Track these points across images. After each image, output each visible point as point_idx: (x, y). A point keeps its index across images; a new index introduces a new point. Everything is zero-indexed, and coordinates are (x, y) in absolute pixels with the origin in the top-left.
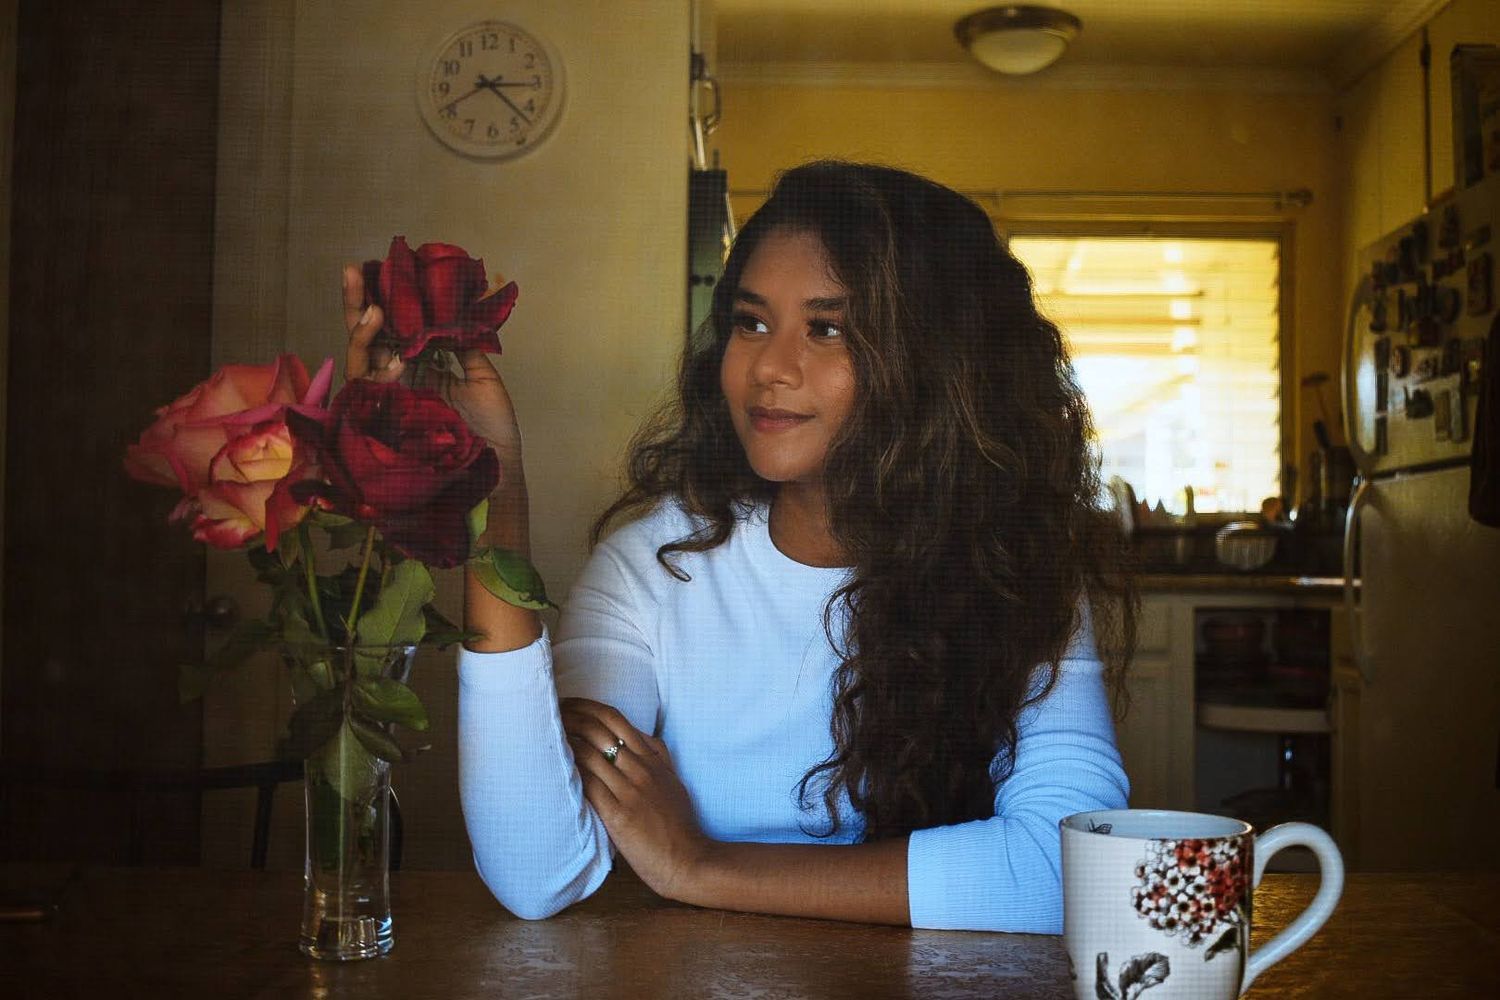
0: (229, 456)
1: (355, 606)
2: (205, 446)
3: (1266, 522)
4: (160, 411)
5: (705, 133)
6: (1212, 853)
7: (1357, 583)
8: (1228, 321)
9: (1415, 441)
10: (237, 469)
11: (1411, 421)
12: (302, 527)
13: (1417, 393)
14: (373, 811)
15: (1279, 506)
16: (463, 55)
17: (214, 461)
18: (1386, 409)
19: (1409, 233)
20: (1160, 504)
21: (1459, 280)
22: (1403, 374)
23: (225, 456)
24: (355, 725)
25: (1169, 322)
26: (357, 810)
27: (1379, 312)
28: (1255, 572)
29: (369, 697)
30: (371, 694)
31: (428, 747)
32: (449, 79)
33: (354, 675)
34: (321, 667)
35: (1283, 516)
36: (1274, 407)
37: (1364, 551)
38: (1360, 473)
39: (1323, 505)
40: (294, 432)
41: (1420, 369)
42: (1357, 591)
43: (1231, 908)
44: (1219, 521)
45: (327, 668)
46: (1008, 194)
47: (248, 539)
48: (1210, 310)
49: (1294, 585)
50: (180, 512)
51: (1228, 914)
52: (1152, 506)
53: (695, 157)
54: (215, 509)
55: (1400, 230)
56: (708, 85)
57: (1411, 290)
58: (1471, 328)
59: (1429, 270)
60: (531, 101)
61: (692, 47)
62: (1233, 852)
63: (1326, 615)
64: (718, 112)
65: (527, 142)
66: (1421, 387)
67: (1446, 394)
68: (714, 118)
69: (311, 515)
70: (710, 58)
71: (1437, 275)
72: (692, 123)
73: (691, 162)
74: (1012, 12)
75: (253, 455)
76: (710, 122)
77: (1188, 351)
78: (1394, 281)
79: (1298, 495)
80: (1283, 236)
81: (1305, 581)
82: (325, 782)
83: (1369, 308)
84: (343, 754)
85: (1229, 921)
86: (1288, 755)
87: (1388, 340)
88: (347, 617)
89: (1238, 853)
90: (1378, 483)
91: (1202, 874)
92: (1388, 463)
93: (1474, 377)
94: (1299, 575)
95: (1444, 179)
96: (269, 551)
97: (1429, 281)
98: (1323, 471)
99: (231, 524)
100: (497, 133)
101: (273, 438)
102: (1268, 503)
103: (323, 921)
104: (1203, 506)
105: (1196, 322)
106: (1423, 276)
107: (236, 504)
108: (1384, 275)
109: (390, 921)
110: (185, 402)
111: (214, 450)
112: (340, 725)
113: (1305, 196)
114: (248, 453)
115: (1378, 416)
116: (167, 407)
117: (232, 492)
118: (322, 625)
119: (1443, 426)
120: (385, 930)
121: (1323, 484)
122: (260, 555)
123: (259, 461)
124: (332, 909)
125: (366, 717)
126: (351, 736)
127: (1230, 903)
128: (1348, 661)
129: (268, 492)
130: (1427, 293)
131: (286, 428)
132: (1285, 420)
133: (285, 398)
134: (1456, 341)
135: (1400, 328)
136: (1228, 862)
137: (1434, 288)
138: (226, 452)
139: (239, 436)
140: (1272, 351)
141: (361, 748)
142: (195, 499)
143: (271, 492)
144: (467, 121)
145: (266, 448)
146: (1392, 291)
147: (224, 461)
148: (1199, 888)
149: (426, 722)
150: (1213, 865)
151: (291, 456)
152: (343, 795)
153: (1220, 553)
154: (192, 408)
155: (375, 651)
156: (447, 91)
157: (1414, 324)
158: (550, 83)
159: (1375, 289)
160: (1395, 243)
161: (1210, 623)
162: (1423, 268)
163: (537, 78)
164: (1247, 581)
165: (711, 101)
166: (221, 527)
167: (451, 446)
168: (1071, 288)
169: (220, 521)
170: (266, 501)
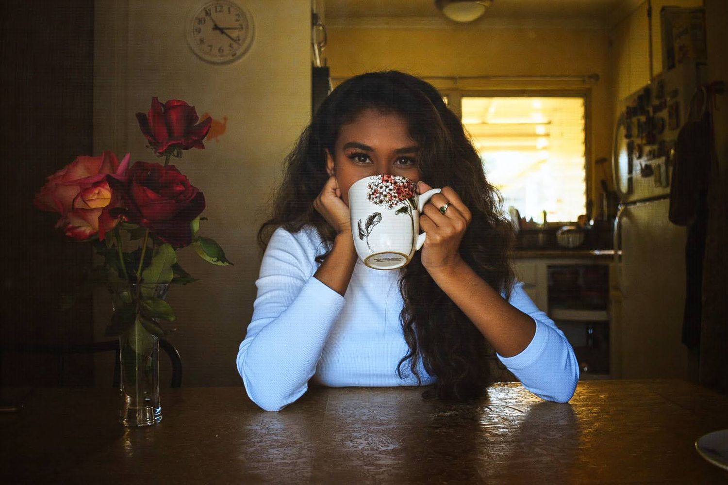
0: (81, 197)
1: (141, 266)
2: (71, 193)
3: (579, 226)
4: (50, 178)
5: (320, 50)
7: (620, 253)
8: (562, 134)
9: (646, 187)
10: (84, 201)
11: (644, 179)
12: (116, 229)
13: (646, 166)
14: (151, 358)
15: (585, 218)
16: (206, 15)
17: (75, 199)
18: (632, 173)
19: (642, 92)
20: (532, 219)
21: (664, 114)
22: (640, 157)
24: (142, 319)
25: (535, 135)
26: (144, 358)
27: (629, 129)
28: (575, 249)
29: (148, 307)
30: (149, 305)
31: (176, 329)
32: (201, 26)
33: (141, 297)
34: (126, 293)
35: (587, 223)
36: (583, 174)
37: (623, 238)
38: (621, 202)
39: (605, 218)
40: (111, 186)
41: (647, 155)
42: (620, 256)
44: (558, 226)
45: (128, 293)
46: (461, 78)
47: (91, 235)
48: (554, 130)
49: (592, 255)
50: (59, 224)
52: (528, 219)
53: (314, 61)
54: (75, 222)
55: (638, 91)
56: (321, 28)
57: (643, 119)
58: (670, 136)
59: (651, 110)
60: (239, 36)
61: (312, 10)
63: (606, 268)
64: (325, 41)
65: (238, 55)
66: (648, 163)
67: (659, 166)
68: (324, 43)
69: (120, 224)
70: (322, 15)
71: (655, 112)
72: (313, 45)
73: (313, 64)
75: (93, 197)
76: (322, 45)
77: (545, 148)
78: (635, 115)
79: (594, 213)
80: (586, 96)
81: (597, 252)
82: (129, 346)
83: (624, 128)
84: (137, 333)
86: (590, 331)
87: (633, 142)
88: (137, 270)
90: (630, 207)
92: (633, 198)
93: (671, 157)
94: (595, 249)
95: (658, 68)
96: (101, 240)
97: (651, 114)
98: (605, 203)
99: (83, 229)
100: (223, 51)
101: (102, 189)
102: (580, 217)
103: (129, 409)
104: (551, 219)
105: (547, 135)
106: (648, 112)
107: (84, 219)
108: (631, 112)
109: (160, 408)
110: (61, 173)
111: (74, 195)
112: (135, 319)
113: (596, 77)
114: (91, 196)
115: (630, 176)
116: (53, 176)
117: (83, 213)
118: (126, 275)
119: (658, 181)
120: (158, 413)
121: (605, 209)
122: (95, 241)
123: (95, 199)
125: (146, 317)
126: (140, 325)
128: (617, 288)
129: (99, 213)
130: (650, 121)
131: (108, 185)
132: (588, 179)
133: (107, 171)
134: (663, 141)
135: (638, 136)
137: (653, 118)
139: (86, 188)
140: (582, 148)
141: (144, 330)
142: (67, 218)
143: (101, 213)
144: (209, 46)
145: (98, 193)
146: (634, 120)
147: (79, 199)
149: (174, 317)
151: (110, 197)
152: (137, 352)
153: (559, 240)
154: (64, 176)
155: (150, 286)
156: (200, 32)
157: (644, 135)
158: (247, 27)
159: (627, 118)
160: (636, 97)
161: (554, 273)
162: (649, 109)
163: (241, 25)
164: (571, 253)
165: (322, 35)
166: (78, 230)
167: (183, 191)
168: (491, 121)
169: (77, 227)
170: (99, 218)
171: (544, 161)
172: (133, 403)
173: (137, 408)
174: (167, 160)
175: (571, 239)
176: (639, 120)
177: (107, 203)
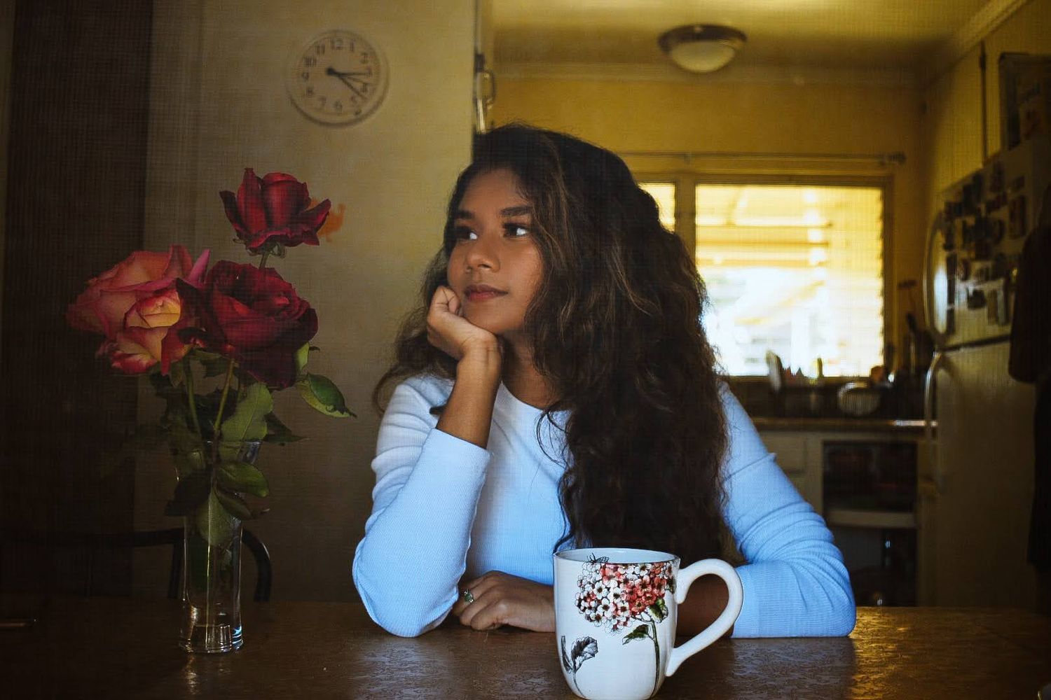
0: (137, 311)
1: (220, 413)
2: (120, 305)
3: (873, 383)
4: (92, 282)
5: (485, 109)
6: (625, 573)
7: (934, 424)
8: (848, 244)
9: (975, 324)
10: (141, 317)
11: (972, 312)
12: (186, 360)
13: (975, 292)
14: (230, 553)
15: (882, 371)
17: (127, 314)
18: (954, 302)
19: (970, 181)
20: (800, 370)
21: (1003, 214)
22: (965, 279)
23: (135, 311)
24: (219, 494)
25: (807, 244)
26: (219, 552)
27: (949, 236)
28: (865, 417)
29: (228, 474)
30: (232, 473)
32: (309, 70)
33: (219, 460)
34: (196, 455)
35: (884, 378)
36: (879, 303)
37: (939, 401)
38: (936, 347)
39: (913, 371)
40: (182, 295)
41: (977, 276)
42: (934, 430)
44: (841, 382)
45: (200, 455)
47: (149, 368)
48: (836, 237)
49: (893, 426)
50: (102, 350)
51: (640, 615)
52: (794, 371)
53: (477, 126)
54: (128, 347)
55: (964, 180)
56: (487, 76)
57: (971, 221)
58: (1011, 247)
59: (983, 207)
60: (365, 85)
61: (476, 49)
63: (913, 447)
64: (494, 95)
65: (362, 113)
66: (978, 288)
67: (994, 294)
68: (492, 98)
69: (191, 352)
70: (489, 57)
71: (988, 210)
72: (475, 100)
73: (475, 128)
74: (698, 29)
75: (154, 311)
76: (488, 101)
77: (821, 264)
78: (959, 214)
79: (896, 364)
80: (886, 186)
81: (899, 423)
82: (198, 534)
83: (943, 234)
84: (210, 514)
85: (641, 619)
86: (888, 544)
87: (955, 256)
88: (214, 420)
90: (948, 354)
91: (618, 586)
92: (955, 340)
93: (1013, 280)
94: (895, 418)
95: (995, 145)
96: (164, 375)
97: (983, 214)
98: (913, 348)
99: (138, 357)
100: (341, 106)
101: (168, 300)
102: (875, 370)
103: (195, 628)
104: (829, 372)
105: (826, 244)
106: (979, 210)
107: (143, 344)
108: (953, 210)
109: (240, 628)
110: (109, 275)
111: (126, 308)
112: (209, 493)
113: (900, 157)
114: (151, 310)
115: (950, 308)
116: (96, 279)
117: (139, 335)
118: (198, 430)
119: (993, 316)
120: (237, 635)
121: (913, 358)
122: (157, 376)
123: (157, 314)
124: (202, 619)
125: (227, 489)
126: (215, 501)
128: (929, 479)
129: (163, 335)
130: (981, 222)
131: (177, 293)
132: (887, 312)
133: (175, 274)
134: (1002, 255)
135: (963, 247)
136: (639, 580)
137: (986, 219)
138: (136, 309)
139: (145, 297)
140: (878, 265)
141: (222, 509)
142: (115, 341)
143: (165, 335)
144: (321, 99)
145: (162, 306)
146: (958, 222)
147: (134, 315)
148: (617, 596)
149: (268, 491)
150: (626, 581)
151: (179, 312)
152: (209, 541)
153: (841, 404)
154: (112, 280)
155: (235, 445)
156: (307, 78)
157: (973, 244)
158: (378, 72)
159: (947, 220)
160: (960, 188)
161: (833, 452)
162: (980, 206)
163: (369, 69)
164: (858, 423)
165: (489, 85)
166: (131, 359)
167: (286, 306)
168: (740, 221)
169: (130, 355)
170: (162, 341)
171: (821, 283)
173: (207, 626)
174: (264, 260)
175: (859, 403)
176: (964, 224)
177: (175, 320)
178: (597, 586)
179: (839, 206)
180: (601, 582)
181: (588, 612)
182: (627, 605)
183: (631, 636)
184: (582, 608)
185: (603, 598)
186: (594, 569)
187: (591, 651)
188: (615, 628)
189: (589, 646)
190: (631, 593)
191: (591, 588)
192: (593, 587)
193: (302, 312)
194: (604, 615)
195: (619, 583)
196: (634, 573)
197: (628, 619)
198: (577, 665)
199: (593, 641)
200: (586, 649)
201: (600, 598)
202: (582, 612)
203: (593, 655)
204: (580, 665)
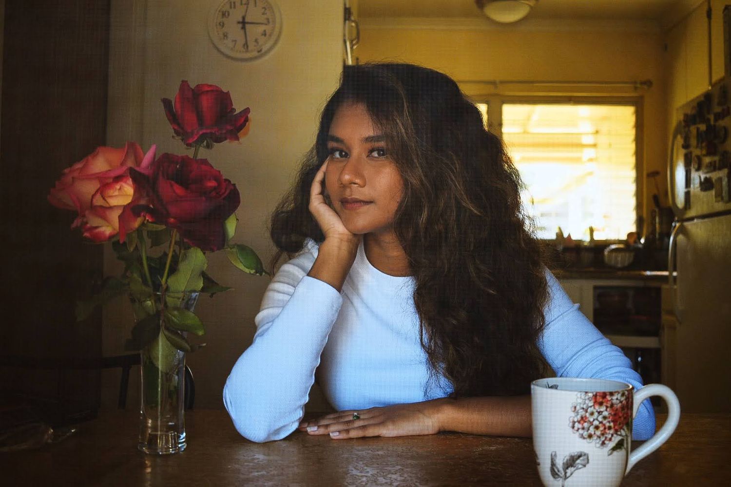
0: (101, 194)
1: (166, 271)
2: (88, 188)
3: (628, 245)
4: (66, 171)
5: (352, 48)
6: (612, 399)
7: (675, 274)
8: (610, 145)
9: (705, 202)
10: (104, 199)
11: (703, 193)
12: (139, 230)
13: (706, 179)
14: (176, 377)
15: (635, 236)
16: (231, 7)
17: (93, 196)
18: (690, 186)
19: (702, 99)
21: (727, 122)
22: (698, 170)
24: (167, 333)
25: (581, 146)
26: (167, 377)
27: (686, 139)
28: (623, 269)
29: (173, 318)
30: (175, 317)
31: (204, 345)
32: (224, 19)
33: (166, 307)
34: (149, 303)
35: (637, 241)
36: (633, 188)
37: (678, 257)
38: (676, 219)
39: (657, 236)
40: (135, 181)
41: (707, 166)
42: (675, 278)
43: (622, 428)
44: (605, 244)
45: (152, 303)
46: (502, 82)
47: (111, 237)
48: (601, 140)
49: (644, 275)
50: (77, 223)
51: (620, 431)
53: (346, 60)
54: (94, 221)
55: (697, 97)
56: (353, 25)
57: (703, 127)
59: (712, 117)
60: (265, 31)
61: (345, 5)
62: (623, 399)
63: (658, 290)
64: (358, 36)
65: (263, 51)
66: (708, 176)
67: (720, 180)
68: (356, 40)
69: (143, 224)
70: (354, 11)
71: (716, 120)
72: (345, 42)
73: (344, 61)
75: (114, 193)
76: (354, 42)
77: (591, 160)
78: (694, 123)
79: (645, 231)
80: (638, 103)
81: (648, 273)
82: (151, 362)
83: (682, 137)
84: (160, 347)
85: (620, 435)
86: (639, 359)
87: (691, 153)
88: (162, 277)
89: (626, 399)
90: (686, 224)
91: (606, 410)
94: (646, 270)
95: (719, 72)
96: (121, 242)
97: (712, 123)
98: (657, 220)
99: (102, 229)
101: (124, 184)
102: (630, 235)
103: (149, 434)
104: (598, 237)
105: (595, 145)
106: (709, 120)
107: (105, 218)
108: (689, 120)
109: (184, 434)
110: (79, 166)
111: (93, 191)
112: (159, 333)
113: (648, 83)
114: (111, 192)
115: (686, 190)
116: (69, 169)
117: (102, 211)
118: (150, 283)
119: (719, 195)
120: (182, 439)
121: (657, 225)
122: (117, 244)
123: (115, 196)
125: (174, 330)
126: (165, 339)
127: (621, 425)
128: (671, 313)
129: (119, 212)
130: (711, 129)
131: (131, 179)
132: (639, 194)
133: (130, 163)
134: (726, 152)
135: (697, 147)
136: (620, 404)
137: (715, 126)
138: (99, 192)
139: (106, 183)
140: (632, 160)
141: (169, 344)
142: (84, 216)
143: (121, 212)
144: (233, 41)
145: (120, 189)
146: (693, 129)
147: (98, 196)
148: (605, 418)
149: (203, 331)
150: (612, 405)
151: (133, 193)
152: (160, 367)
153: (606, 259)
154: (81, 169)
155: (176, 295)
156: (223, 26)
157: (704, 144)
158: (274, 22)
159: (685, 127)
160: (695, 104)
161: (600, 295)
162: (709, 116)
163: (268, 19)
164: (620, 273)
165: (355, 31)
166: (97, 230)
167: (215, 188)
168: (533, 130)
169: (96, 227)
170: (119, 217)
171: (591, 174)
172: (155, 428)
173: (159, 433)
174: (196, 154)
175: (619, 259)
176: (698, 129)
177: (128, 200)
178: (590, 410)
179: (605, 118)
180: (593, 407)
181: (581, 431)
182: (612, 424)
183: (614, 449)
184: (576, 428)
185: (594, 420)
186: (587, 397)
187: (583, 462)
188: (603, 443)
189: (581, 458)
190: (615, 415)
191: (584, 413)
192: (586, 411)
193: (228, 192)
194: (595, 434)
195: (607, 407)
196: (617, 399)
197: (612, 435)
198: (568, 475)
199: (585, 455)
200: (578, 461)
201: (591, 420)
202: (575, 432)
203: (585, 466)
204: (571, 474)
